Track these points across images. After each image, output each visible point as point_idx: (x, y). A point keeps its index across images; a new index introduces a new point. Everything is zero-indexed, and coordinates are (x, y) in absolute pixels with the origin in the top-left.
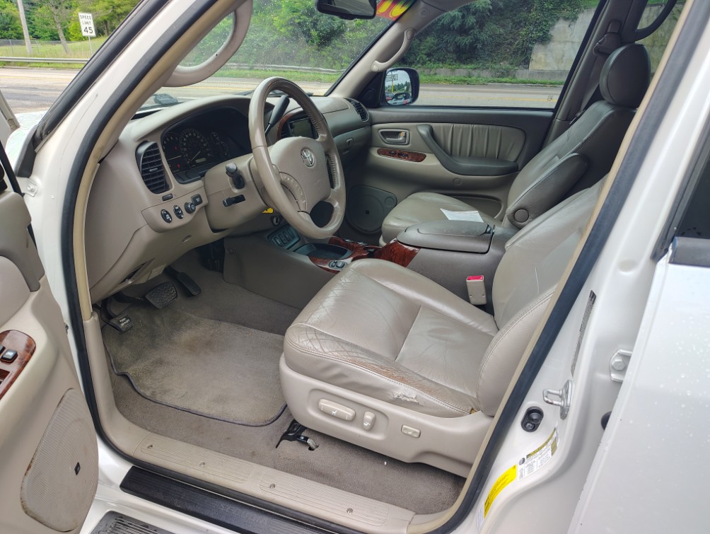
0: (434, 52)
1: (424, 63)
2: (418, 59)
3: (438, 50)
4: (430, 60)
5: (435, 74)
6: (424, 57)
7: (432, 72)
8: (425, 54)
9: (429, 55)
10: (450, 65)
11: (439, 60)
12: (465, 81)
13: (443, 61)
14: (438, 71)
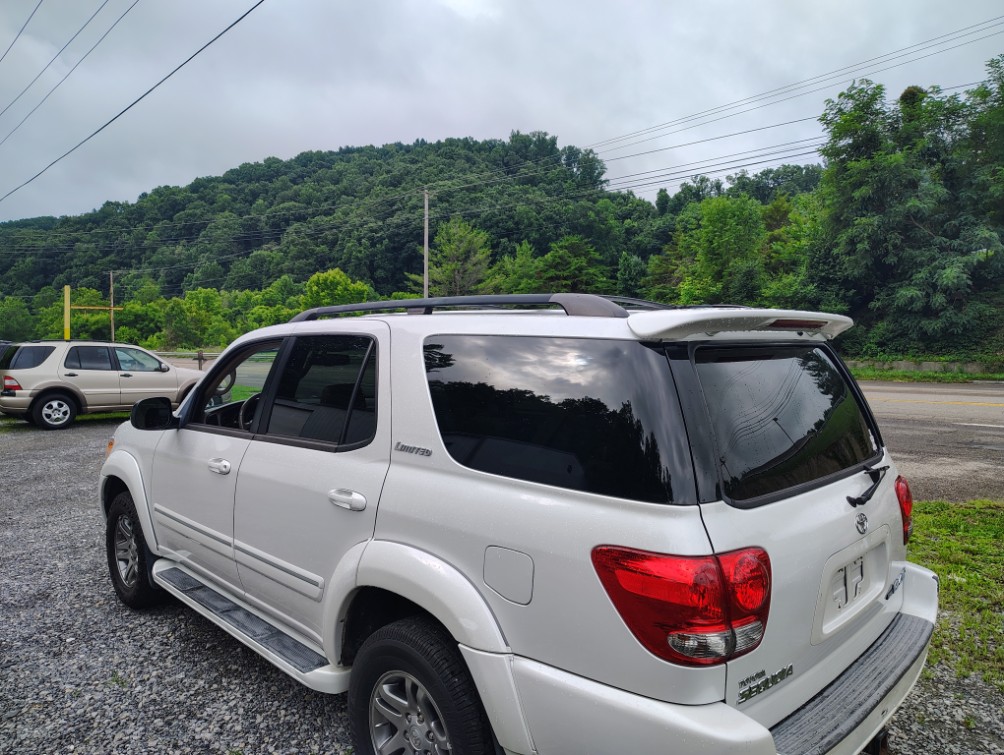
0: (888, 341)
1: (874, 354)
2: (864, 349)
3: (894, 337)
4: (884, 351)
5: (891, 368)
6: (874, 347)
7: (886, 367)
8: (876, 344)
9: (880, 344)
10: (914, 356)
11: (896, 350)
12: (934, 378)
13: (904, 352)
14: (895, 364)
